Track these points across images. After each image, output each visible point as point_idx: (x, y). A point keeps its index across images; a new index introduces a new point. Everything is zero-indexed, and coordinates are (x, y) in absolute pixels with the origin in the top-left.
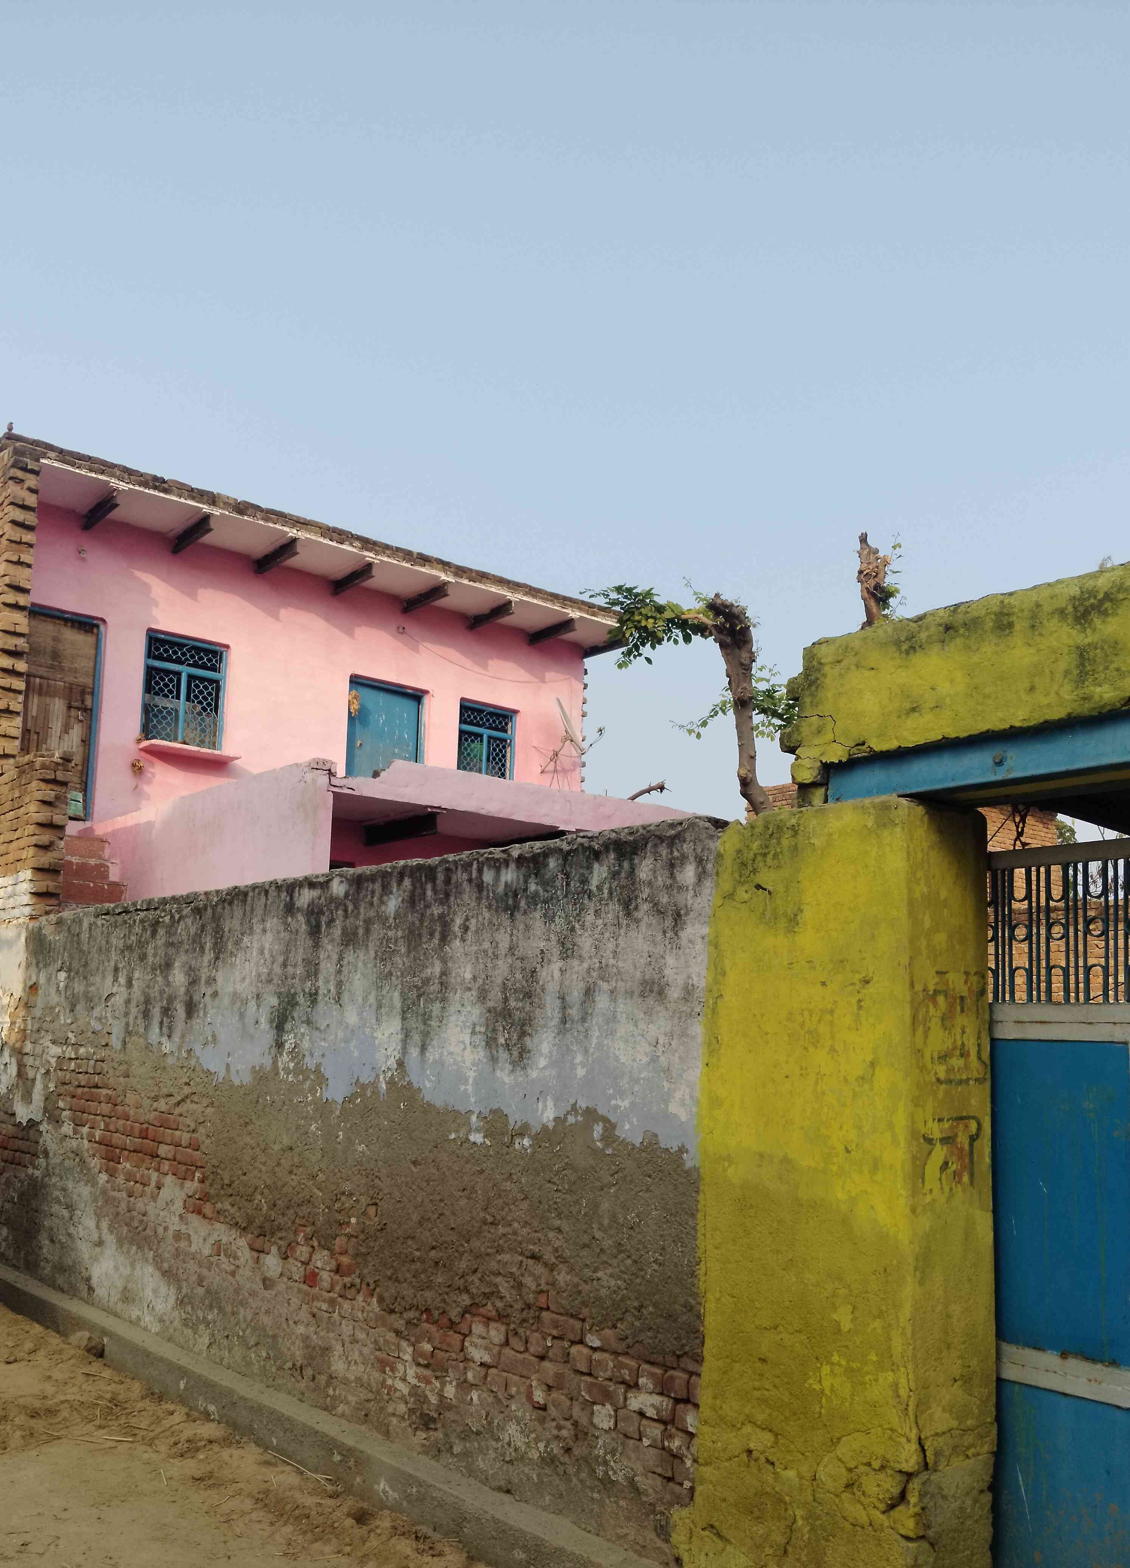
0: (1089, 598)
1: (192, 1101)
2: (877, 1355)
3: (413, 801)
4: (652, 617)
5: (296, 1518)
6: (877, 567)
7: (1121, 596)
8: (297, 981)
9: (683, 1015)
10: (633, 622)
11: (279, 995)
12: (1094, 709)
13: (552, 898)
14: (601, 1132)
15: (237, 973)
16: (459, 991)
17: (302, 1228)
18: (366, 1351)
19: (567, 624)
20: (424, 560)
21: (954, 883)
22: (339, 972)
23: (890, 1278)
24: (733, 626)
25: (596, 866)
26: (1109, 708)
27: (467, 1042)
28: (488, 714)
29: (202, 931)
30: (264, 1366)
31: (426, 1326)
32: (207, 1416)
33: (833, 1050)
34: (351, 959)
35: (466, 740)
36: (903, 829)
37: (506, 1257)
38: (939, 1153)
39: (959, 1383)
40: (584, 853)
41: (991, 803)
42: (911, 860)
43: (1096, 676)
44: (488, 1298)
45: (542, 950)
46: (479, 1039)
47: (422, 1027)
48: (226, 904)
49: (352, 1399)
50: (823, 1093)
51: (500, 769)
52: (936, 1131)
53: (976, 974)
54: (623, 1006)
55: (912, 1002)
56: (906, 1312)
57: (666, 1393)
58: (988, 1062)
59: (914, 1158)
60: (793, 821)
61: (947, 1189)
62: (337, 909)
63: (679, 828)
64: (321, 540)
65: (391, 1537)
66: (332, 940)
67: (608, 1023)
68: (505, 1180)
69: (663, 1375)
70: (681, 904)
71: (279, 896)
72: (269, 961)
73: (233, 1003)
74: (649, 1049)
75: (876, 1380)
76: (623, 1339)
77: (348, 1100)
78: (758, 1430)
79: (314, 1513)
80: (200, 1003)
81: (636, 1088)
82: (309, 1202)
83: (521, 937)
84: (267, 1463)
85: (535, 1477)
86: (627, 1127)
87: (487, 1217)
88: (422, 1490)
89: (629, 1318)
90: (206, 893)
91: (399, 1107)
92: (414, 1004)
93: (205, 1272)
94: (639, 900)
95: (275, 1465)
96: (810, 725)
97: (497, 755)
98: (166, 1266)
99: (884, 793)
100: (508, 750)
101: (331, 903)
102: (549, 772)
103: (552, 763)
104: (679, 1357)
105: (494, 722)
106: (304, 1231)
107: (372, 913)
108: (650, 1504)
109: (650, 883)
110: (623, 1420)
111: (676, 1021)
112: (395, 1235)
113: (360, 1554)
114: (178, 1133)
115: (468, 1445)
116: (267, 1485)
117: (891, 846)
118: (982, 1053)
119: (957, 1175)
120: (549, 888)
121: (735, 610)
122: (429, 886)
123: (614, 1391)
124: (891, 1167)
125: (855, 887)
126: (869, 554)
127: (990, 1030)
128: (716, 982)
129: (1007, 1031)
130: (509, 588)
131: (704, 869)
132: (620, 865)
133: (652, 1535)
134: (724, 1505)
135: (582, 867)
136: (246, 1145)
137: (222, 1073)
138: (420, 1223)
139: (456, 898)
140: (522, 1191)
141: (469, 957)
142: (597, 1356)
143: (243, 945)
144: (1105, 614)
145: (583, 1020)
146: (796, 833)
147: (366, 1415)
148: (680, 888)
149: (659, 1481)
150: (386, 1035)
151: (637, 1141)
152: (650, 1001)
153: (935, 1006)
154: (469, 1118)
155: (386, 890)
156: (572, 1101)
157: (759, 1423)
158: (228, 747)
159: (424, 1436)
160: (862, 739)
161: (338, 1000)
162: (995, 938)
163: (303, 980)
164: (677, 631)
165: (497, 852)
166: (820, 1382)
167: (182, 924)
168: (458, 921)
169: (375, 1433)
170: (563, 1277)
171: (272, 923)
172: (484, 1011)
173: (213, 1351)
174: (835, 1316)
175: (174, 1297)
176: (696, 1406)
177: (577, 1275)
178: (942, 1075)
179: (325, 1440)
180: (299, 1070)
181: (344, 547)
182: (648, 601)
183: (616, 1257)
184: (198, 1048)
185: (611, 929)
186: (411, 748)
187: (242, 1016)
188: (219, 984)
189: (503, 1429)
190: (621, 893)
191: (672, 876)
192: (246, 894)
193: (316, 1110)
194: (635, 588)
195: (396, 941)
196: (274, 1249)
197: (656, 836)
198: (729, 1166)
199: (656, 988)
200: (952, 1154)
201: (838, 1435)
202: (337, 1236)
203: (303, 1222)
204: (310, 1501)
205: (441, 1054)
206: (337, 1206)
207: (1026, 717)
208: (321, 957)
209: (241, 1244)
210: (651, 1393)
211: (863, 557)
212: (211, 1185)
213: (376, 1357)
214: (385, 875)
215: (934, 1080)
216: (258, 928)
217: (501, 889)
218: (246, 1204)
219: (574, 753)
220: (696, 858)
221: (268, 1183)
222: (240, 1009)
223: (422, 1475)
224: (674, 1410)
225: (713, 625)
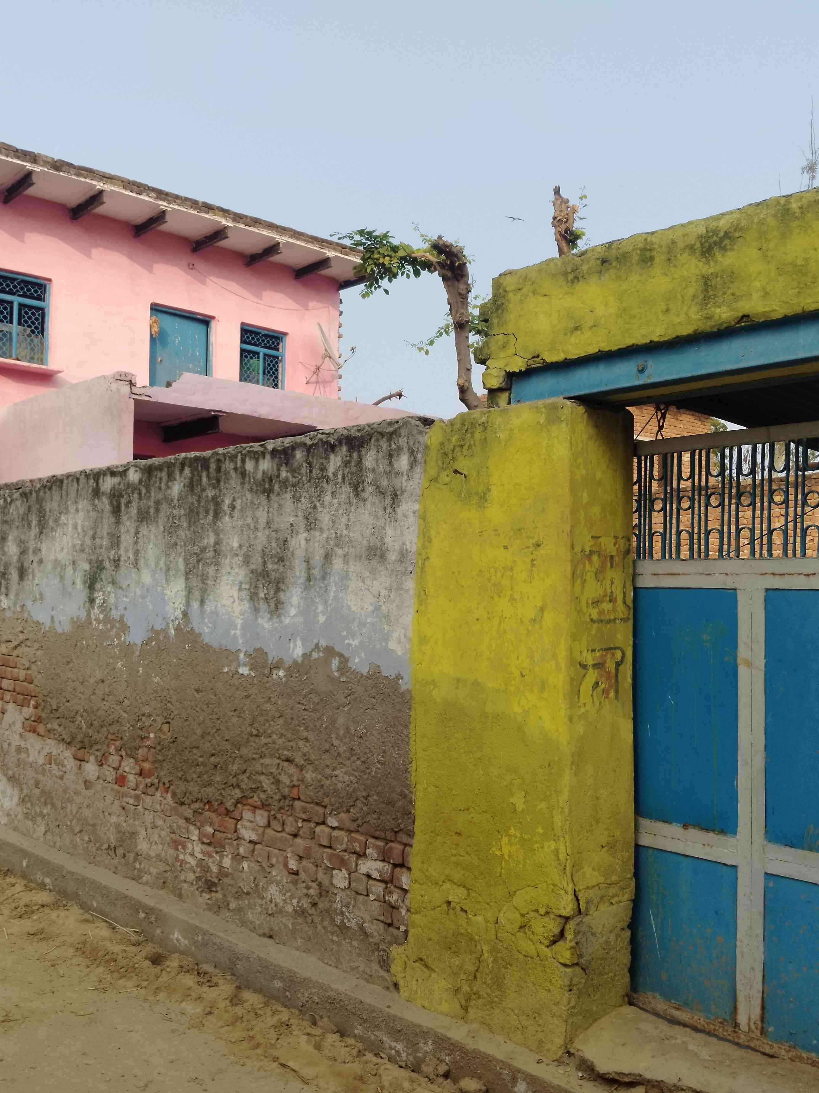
0: (712, 236)
1: (26, 646)
2: (543, 828)
3: (200, 406)
4: (388, 256)
5: (107, 961)
6: (567, 214)
7: (737, 235)
8: (103, 550)
9: (399, 573)
10: (373, 259)
11: (90, 562)
12: (713, 326)
13: (299, 482)
14: (337, 664)
15: (57, 544)
16: (229, 557)
17: (113, 742)
18: (163, 834)
19: (324, 262)
20: (208, 208)
21: (608, 467)
22: (136, 543)
23: (553, 771)
24: (452, 263)
25: (332, 456)
26: (726, 325)
27: (236, 597)
28: (263, 335)
29: (29, 511)
30: (87, 848)
31: (208, 814)
32: (42, 886)
33: (512, 599)
34: (145, 532)
35: (246, 357)
36: (567, 424)
37: (267, 761)
38: (592, 676)
39: (605, 849)
40: (323, 446)
41: (637, 403)
42: (573, 449)
43: (717, 299)
44: (254, 792)
45: (292, 524)
46: (245, 594)
47: (201, 585)
48: (47, 490)
49: (154, 871)
50: (505, 632)
51: (274, 381)
52: (589, 659)
53: (622, 538)
54: (354, 567)
55: (572, 561)
56: (565, 796)
57: (387, 860)
58: (631, 605)
59: (572, 680)
60: (484, 419)
61: (597, 703)
62: (133, 493)
63: (396, 426)
64: (123, 191)
65: (178, 974)
66: (130, 518)
67: (342, 581)
68: (266, 702)
69: (384, 847)
70: (398, 487)
71: (88, 483)
72: (81, 535)
73: (55, 568)
74: (373, 600)
75: (542, 847)
76: (354, 821)
77: (146, 643)
78: (455, 886)
79: (120, 957)
80: (29, 568)
81: (364, 630)
82: (118, 722)
83: (275, 514)
84: (86, 921)
85: (290, 925)
86: (357, 660)
87: (253, 730)
88: (206, 937)
89: (359, 804)
90: (31, 481)
91: (185, 648)
92: (194, 567)
93: (40, 777)
94: (366, 484)
95: (93, 922)
96: (497, 342)
97: (271, 369)
98: (10, 773)
99: (553, 396)
100: (280, 365)
101: (128, 488)
102: (313, 383)
103: (315, 376)
104: (396, 832)
105: (268, 342)
106: (114, 744)
107: (160, 496)
108: (375, 944)
109: (374, 470)
110: (355, 881)
111: (394, 578)
112: (184, 746)
113: (154, 987)
114: (16, 670)
115: (240, 902)
116: (84, 938)
117: (558, 439)
118: (627, 599)
119: (605, 692)
120: (296, 475)
121: (454, 250)
122: (204, 474)
123: (349, 859)
124: (555, 687)
125: (530, 471)
126: (561, 203)
127: (634, 580)
128: (424, 547)
129: (646, 582)
130: (278, 232)
131: (415, 458)
132: (350, 456)
133: (376, 966)
134: (430, 943)
135: (321, 458)
136: (68, 679)
137: (48, 623)
138: (202, 737)
139: (225, 483)
140: (279, 711)
141: (236, 530)
142: (335, 833)
143: (61, 522)
144: (724, 249)
145: (324, 578)
146: (485, 429)
147: (164, 883)
148: (397, 474)
149: (382, 925)
150: (174, 592)
151: (365, 671)
152: (374, 563)
153: (590, 563)
154: (238, 656)
155: (171, 476)
156: (315, 641)
157: (455, 881)
158: (52, 364)
159: (208, 896)
160: (537, 353)
161: (136, 564)
162: (638, 510)
163: (108, 549)
164: (409, 267)
165: (256, 446)
166: (501, 849)
167: (13, 506)
168: (227, 502)
169: (172, 896)
170: (309, 775)
171: (83, 504)
172: (249, 572)
173: (48, 837)
174: (512, 800)
175: (17, 797)
176: (409, 869)
177: (320, 773)
178: (595, 616)
179: (133, 902)
180: (107, 620)
181: (142, 197)
182: (385, 242)
183: (349, 759)
184: (29, 604)
185: (344, 506)
186: (203, 364)
187: (62, 578)
188: (43, 553)
189: (266, 890)
190: (351, 478)
191: (391, 463)
192: (62, 481)
193: (120, 651)
194: (374, 231)
195: (180, 518)
196: (92, 759)
197: (378, 432)
198: (434, 689)
199: (378, 553)
200: (602, 676)
201: (514, 889)
202: (140, 747)
203: (113, 737)
204: (117, 949)
205: (216, 607)
206: (139, 724)
207: (662, 334)
208: (122, 531)
209: (67, 755)
210: (375, 860)
211: (557, 206)
212: (43, 710)
213: (171, 839)
214: (170, 465)
215: (588, 620)
216: (72, 509)
217: (259, 476)
218: (70, 724)
219: (333, 368)
220: (409, 449)
221: (86, 707)
222: (60, 573)
223: (205, 926)
224: (393, 872)
225: (437, 262)
